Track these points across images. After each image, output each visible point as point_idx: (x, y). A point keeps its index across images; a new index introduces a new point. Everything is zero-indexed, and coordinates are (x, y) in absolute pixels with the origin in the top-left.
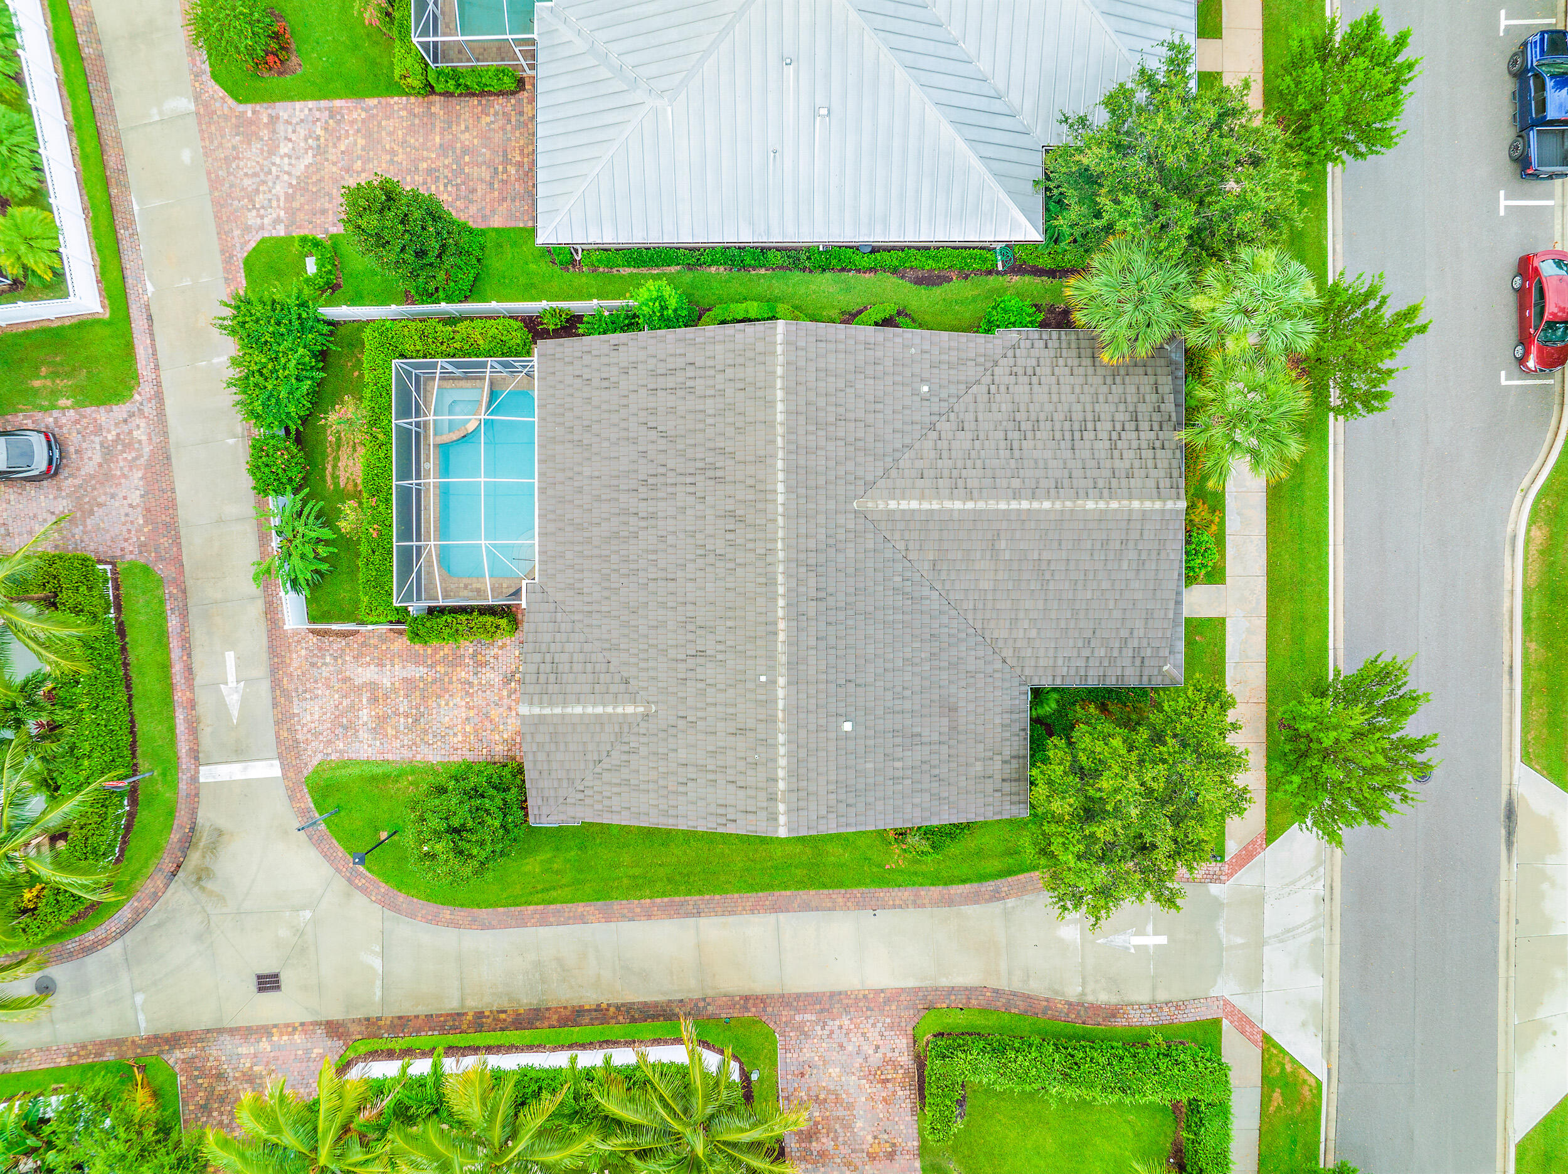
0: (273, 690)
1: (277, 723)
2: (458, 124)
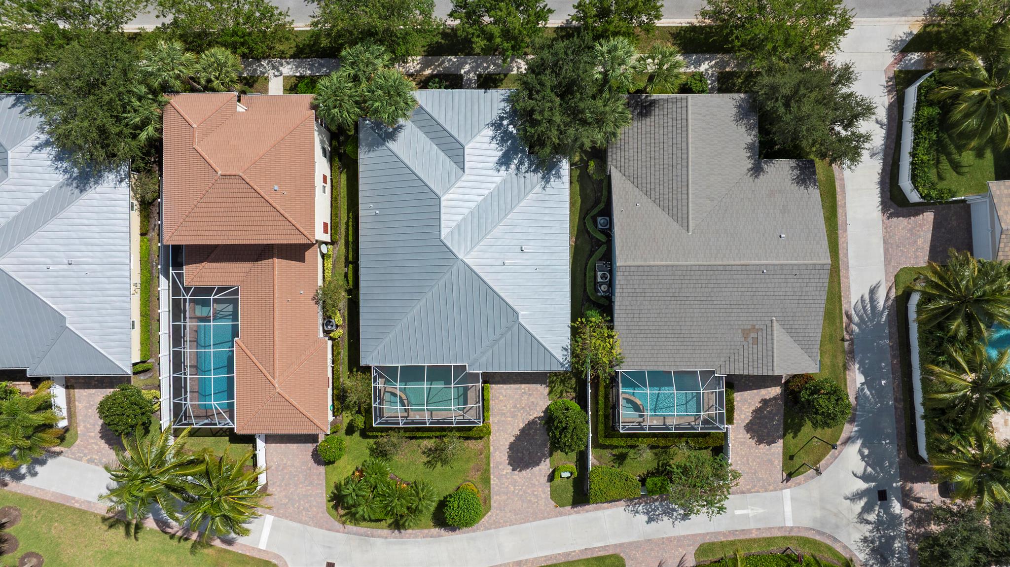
0: (751, 492)
1: (766, 491)
2: (503, 410)
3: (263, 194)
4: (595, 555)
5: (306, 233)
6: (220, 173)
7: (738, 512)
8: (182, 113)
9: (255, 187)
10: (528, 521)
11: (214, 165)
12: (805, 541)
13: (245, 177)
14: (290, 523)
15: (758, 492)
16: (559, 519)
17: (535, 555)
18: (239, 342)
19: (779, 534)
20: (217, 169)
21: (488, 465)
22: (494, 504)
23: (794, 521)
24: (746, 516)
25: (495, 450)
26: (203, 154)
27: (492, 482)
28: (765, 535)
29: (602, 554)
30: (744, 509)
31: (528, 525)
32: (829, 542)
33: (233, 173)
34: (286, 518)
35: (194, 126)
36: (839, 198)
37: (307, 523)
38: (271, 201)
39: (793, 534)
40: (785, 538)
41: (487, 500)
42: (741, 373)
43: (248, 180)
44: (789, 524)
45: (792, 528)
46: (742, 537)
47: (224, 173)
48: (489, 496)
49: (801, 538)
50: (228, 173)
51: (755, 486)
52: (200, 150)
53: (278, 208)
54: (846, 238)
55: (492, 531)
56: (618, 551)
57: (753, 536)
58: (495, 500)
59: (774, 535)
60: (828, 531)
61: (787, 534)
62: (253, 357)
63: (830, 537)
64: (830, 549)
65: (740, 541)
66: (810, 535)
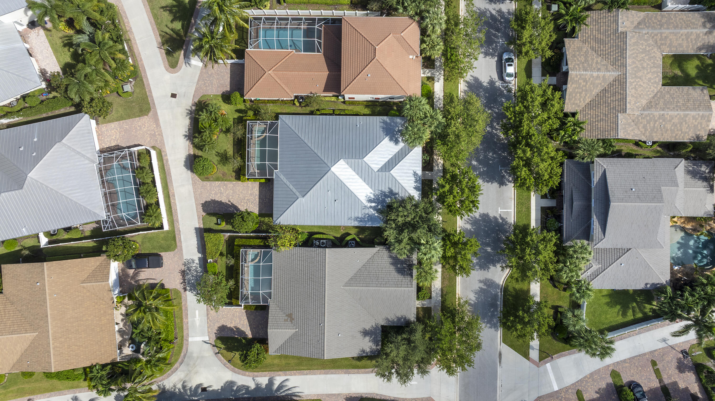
0: (207, 320)
1: (208, 327)
3: (366, 69)
4: (177, 236)
5: (346, 90)
6: (377, 47)
7: (197, 312)
8: (409, 28)
9: (369, 65)
10: (195, 201)
11: (381, 44)
12: (181, 348)
13: (374, 60)
14: (198, 75)
15: (208, 323)
16: (196, 217)
17: (177, 204)
18: (293, 53)
19: (185, 334)
20: (379, 46)
21: (225, 181)
22: (205, 183)
23: (191, 342)
24: (195, 317)
25: (233, 184)
26: (387, 38)
27: (217, 182)
28: (184, 326)
29: (177, 239)
30: (199, 315)
31: (194, 201)
32: (180, 360)
33: (376, 54)
34: (200, 73)
35: (402, 34)
36: (363, 370)
37: (198, 83)
38: (362, 73)
39: (185, 341)
40: (183, 337)
41: (207, 179)
42: (270, 313)
43: (373, 61)
44: (190, 339)
45: (188, 340)
46: (184, 314)
47: (377, 50)
48: (209, 181)
49: (182, 346)
50: (377, 52)
51: (210, 321)
52: (389, 37)
53: (359, 76)
54: (341, 373)
55: (191, 182)
56: (179, 248)
57: (184, 320)
58: (207, 184)
59: (184, 331)
60: (186, 360)
61: (185, 338)
62: (284, 60)
63: (183, 361)
64: (176, 360)
65: (182, 313)
66: (184, 350)
